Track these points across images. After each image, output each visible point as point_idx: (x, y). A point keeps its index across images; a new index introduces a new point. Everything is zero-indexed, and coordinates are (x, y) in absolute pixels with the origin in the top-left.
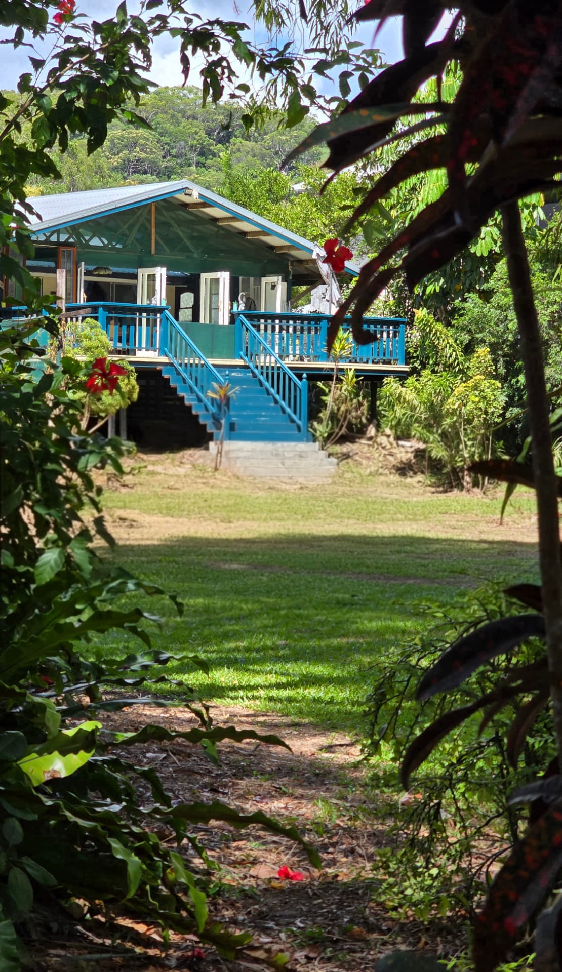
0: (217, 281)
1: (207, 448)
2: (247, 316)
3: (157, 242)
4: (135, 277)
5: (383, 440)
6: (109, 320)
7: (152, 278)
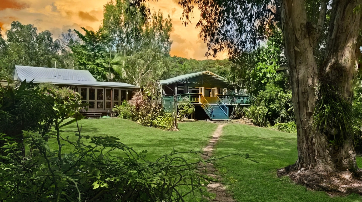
0: (214, 89)
1: (207, 120)
2: (218, 96)
3: (203, 82)
4: (199, 89)
5: (245, 118)
6: (191, 97)
7: (202, 89)
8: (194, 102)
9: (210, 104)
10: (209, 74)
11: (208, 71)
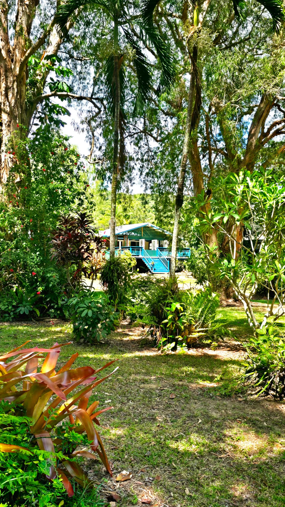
0: (155, 242)
2: (159, 249)
3: (143, 234)
4: (139, 241)
6: (132, 250)
7: (142, 241)
8: (135, 256)
9: (151, 257)
10: (150, 226)
11: (148, 223)
